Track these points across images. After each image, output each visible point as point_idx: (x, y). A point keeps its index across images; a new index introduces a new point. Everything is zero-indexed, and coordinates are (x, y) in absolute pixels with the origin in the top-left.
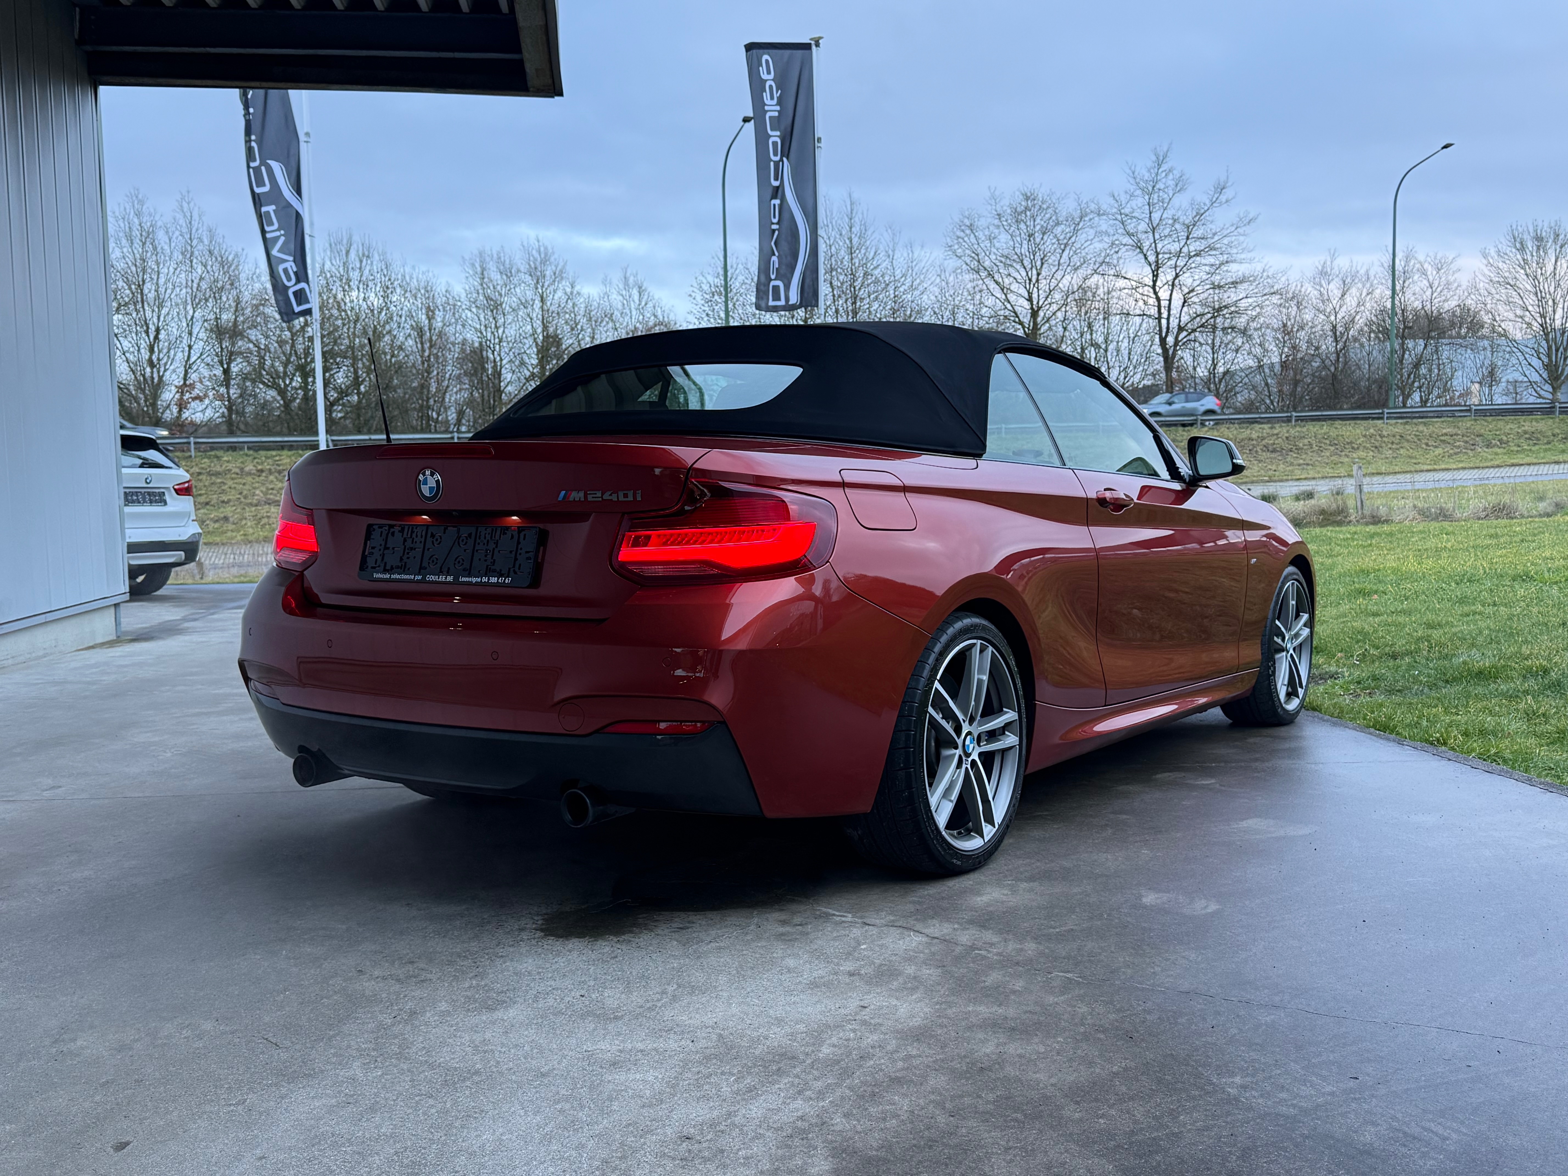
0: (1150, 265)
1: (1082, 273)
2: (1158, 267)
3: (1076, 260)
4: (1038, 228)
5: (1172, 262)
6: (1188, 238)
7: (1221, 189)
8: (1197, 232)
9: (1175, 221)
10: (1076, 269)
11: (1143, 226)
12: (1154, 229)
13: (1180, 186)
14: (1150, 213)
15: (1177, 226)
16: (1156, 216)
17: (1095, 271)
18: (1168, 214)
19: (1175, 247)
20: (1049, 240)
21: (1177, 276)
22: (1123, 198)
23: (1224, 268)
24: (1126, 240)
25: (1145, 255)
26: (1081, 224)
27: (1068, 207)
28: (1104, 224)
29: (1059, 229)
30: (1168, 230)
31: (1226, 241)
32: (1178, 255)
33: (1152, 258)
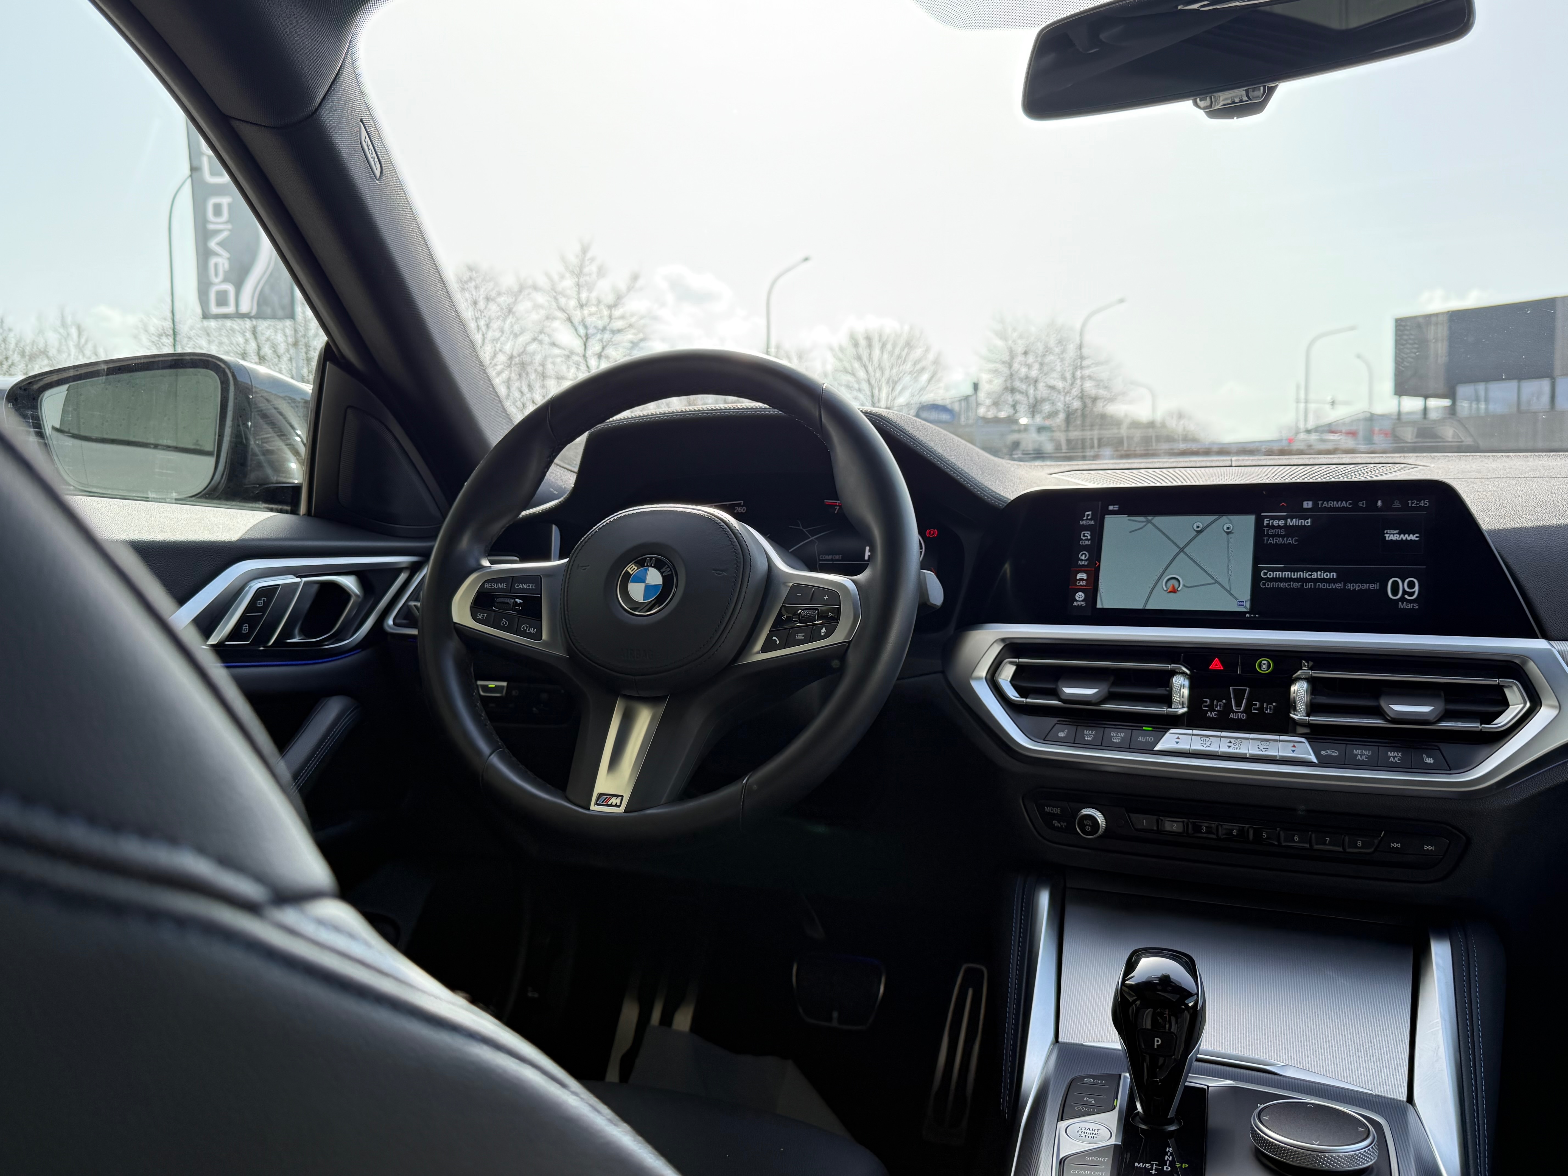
0: (580, 336)
1: (522, 340)
2: (587, 339)
3: (517, 328)
4: (481, 297)
5: (599, 336)
6: (610, 317)
7: (635, 278)
8: (617, 313)
9: (599, 302)
10: (516, 336)
11: (573, 303)
12: (582, 306)
13: (602, 272)
15: (602, 307)
16: (584, 296)
17: (535, 339)
18: (594, 295)
19: (600, 324)
20: (493, 307)
21: (603, 348)
22: (556, 278)
23: (642, 344)
24: (559, 314)
25: (576, 330)
26: (521, 298)
27: (508, 281)
28: (540, 298)
29: (501, 300)
30: (593, 309)
31: (642, 322)
32: (604, 329)
33: (582, 331)
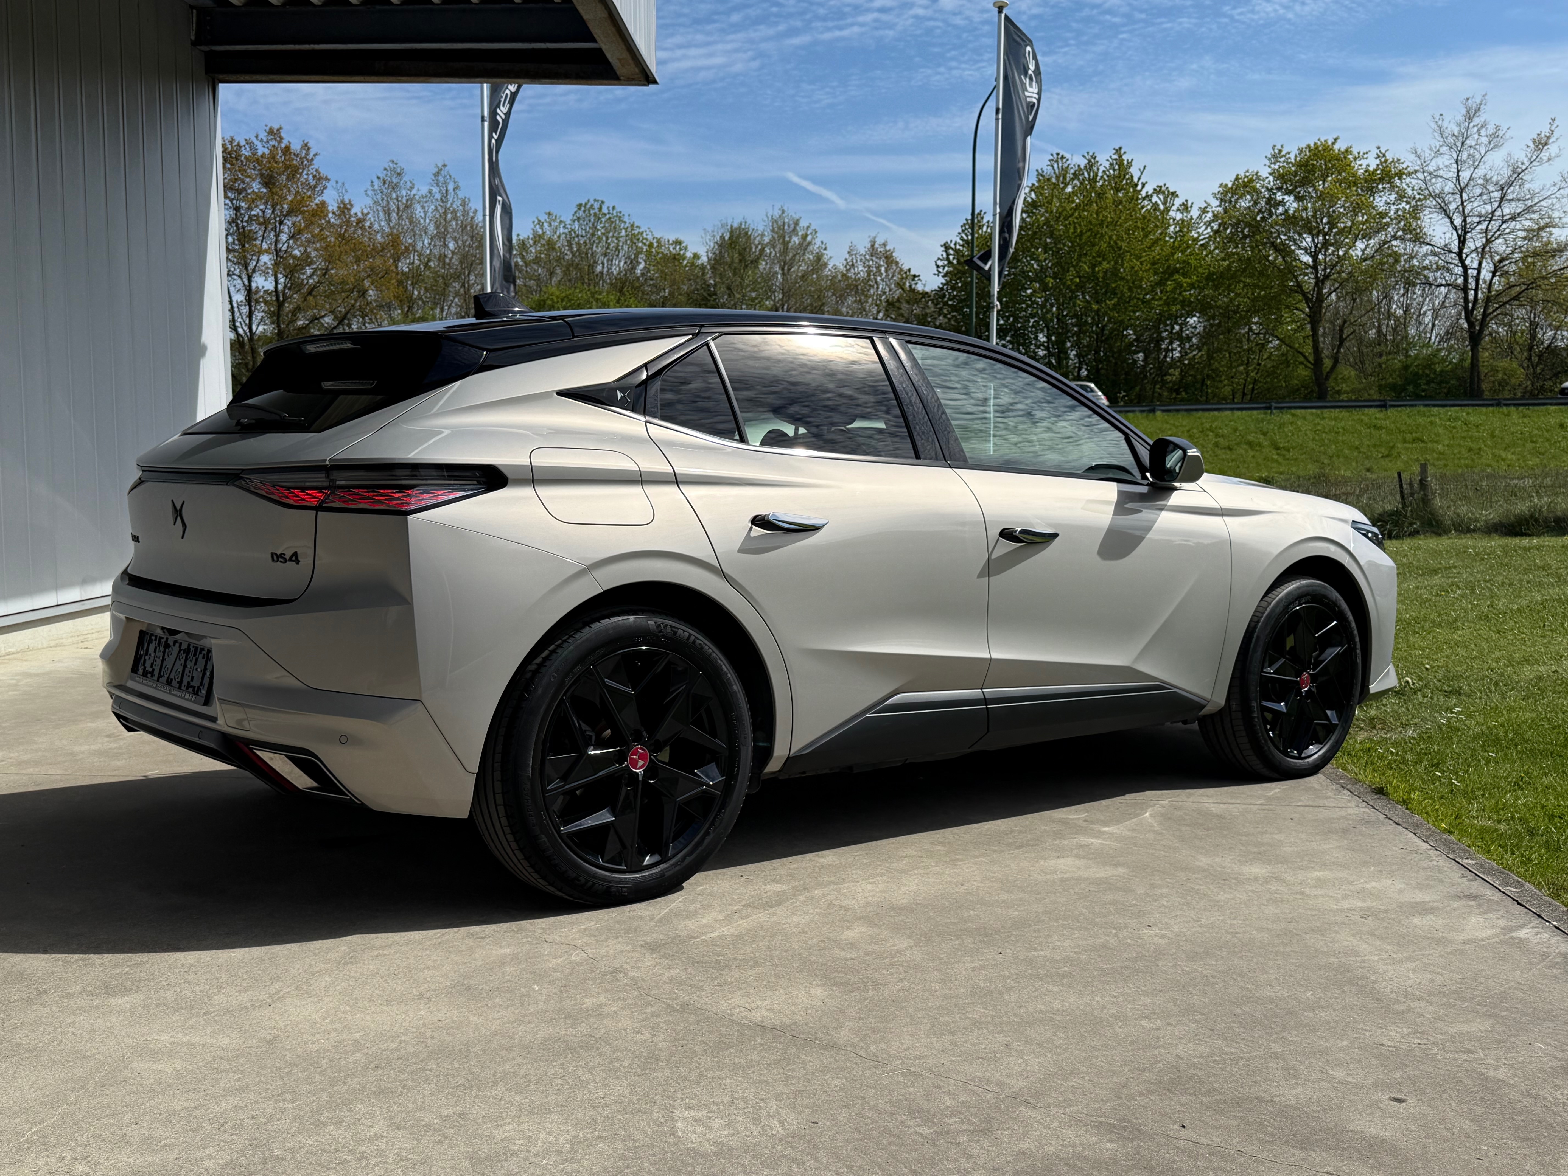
14: (1458, 171)
